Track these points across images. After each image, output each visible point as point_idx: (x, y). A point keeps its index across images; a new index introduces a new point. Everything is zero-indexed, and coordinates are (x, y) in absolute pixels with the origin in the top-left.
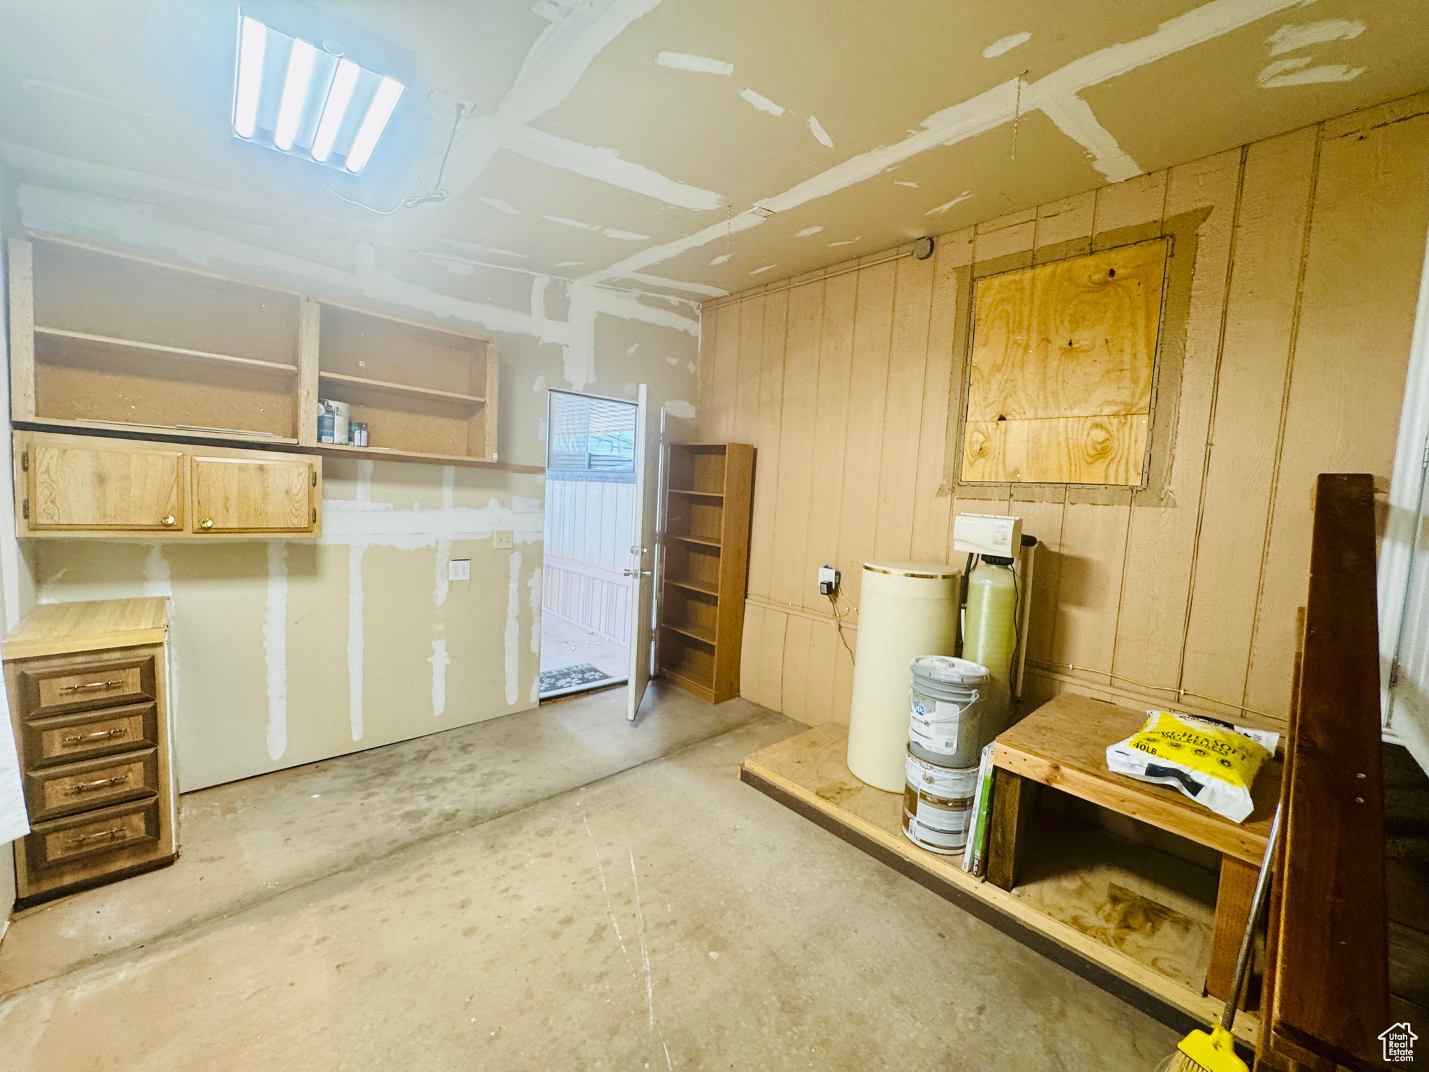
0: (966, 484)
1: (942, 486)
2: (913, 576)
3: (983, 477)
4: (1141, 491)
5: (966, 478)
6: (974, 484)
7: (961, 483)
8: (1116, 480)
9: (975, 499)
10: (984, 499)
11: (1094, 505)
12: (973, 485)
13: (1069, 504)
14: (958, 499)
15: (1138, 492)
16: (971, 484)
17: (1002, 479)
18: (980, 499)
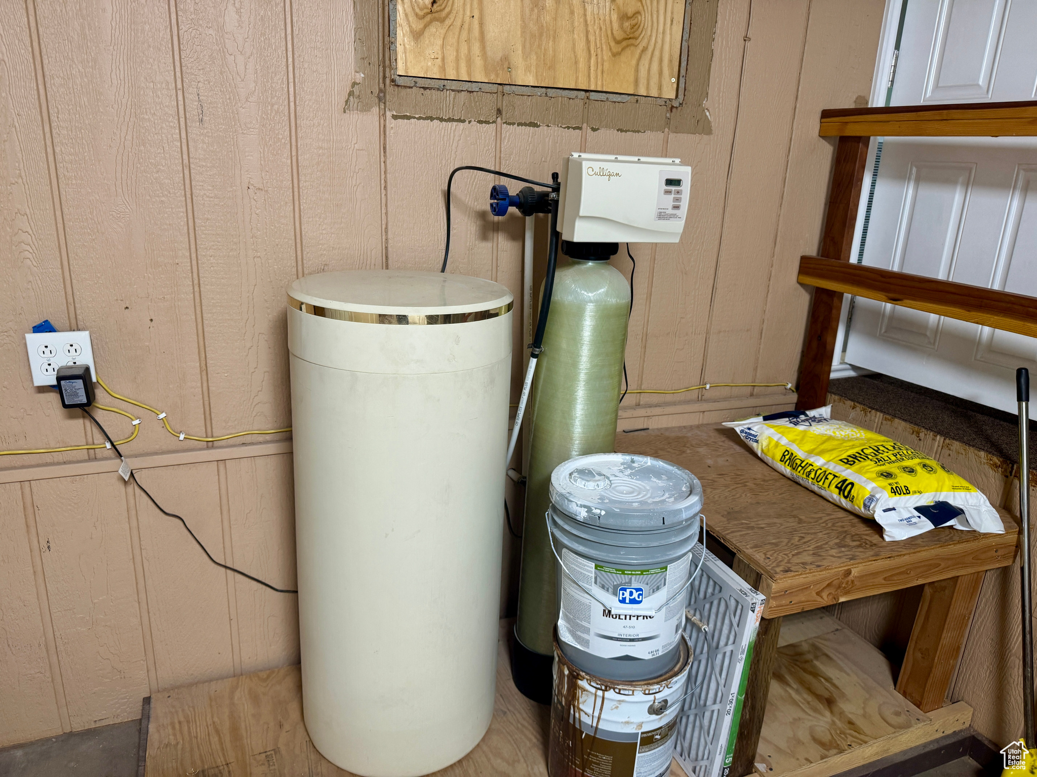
0: (409, 82)
1: (354, 84)
2: (448, 319)
3: (443, 68)
4: (676, 107)
5: (406, 70)
6: (427, 83)
7: (400, 81)
8: (648, 88)
9: (431, 119)
10: (450, 120)
11: (622, 131)
12: (423, 84)
13: (589, 130)
14: (395, 117)
15: (674, 110)
16: (421, 83)
17: (479, 76)
18: (441, 120)
